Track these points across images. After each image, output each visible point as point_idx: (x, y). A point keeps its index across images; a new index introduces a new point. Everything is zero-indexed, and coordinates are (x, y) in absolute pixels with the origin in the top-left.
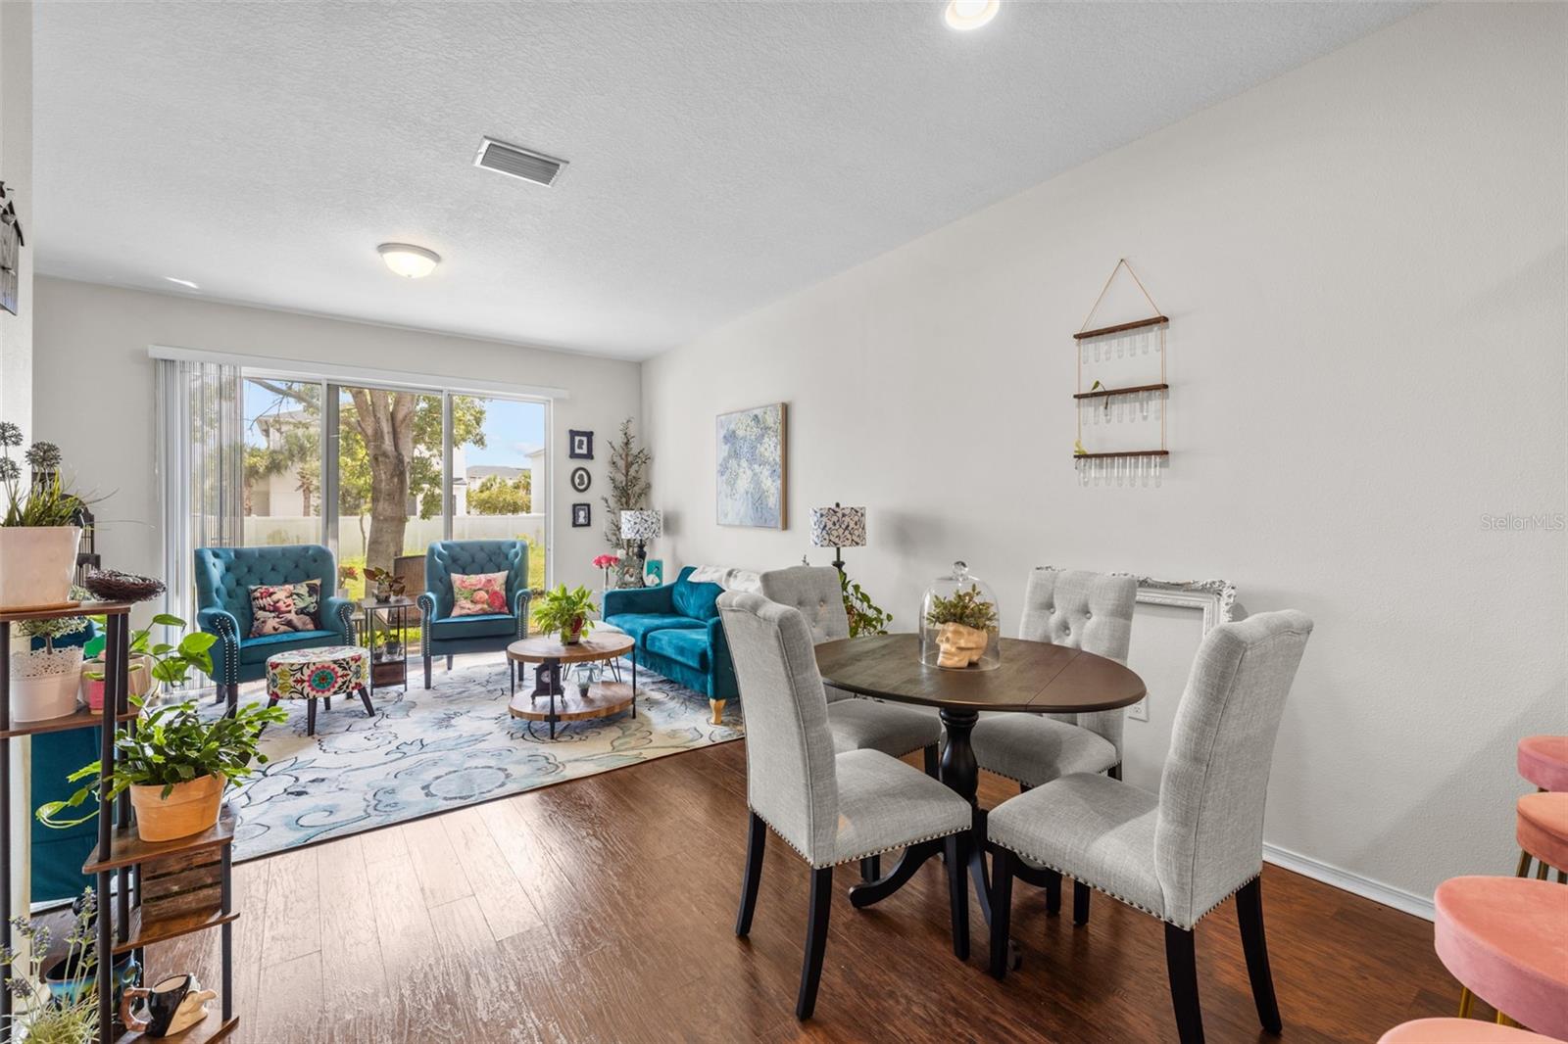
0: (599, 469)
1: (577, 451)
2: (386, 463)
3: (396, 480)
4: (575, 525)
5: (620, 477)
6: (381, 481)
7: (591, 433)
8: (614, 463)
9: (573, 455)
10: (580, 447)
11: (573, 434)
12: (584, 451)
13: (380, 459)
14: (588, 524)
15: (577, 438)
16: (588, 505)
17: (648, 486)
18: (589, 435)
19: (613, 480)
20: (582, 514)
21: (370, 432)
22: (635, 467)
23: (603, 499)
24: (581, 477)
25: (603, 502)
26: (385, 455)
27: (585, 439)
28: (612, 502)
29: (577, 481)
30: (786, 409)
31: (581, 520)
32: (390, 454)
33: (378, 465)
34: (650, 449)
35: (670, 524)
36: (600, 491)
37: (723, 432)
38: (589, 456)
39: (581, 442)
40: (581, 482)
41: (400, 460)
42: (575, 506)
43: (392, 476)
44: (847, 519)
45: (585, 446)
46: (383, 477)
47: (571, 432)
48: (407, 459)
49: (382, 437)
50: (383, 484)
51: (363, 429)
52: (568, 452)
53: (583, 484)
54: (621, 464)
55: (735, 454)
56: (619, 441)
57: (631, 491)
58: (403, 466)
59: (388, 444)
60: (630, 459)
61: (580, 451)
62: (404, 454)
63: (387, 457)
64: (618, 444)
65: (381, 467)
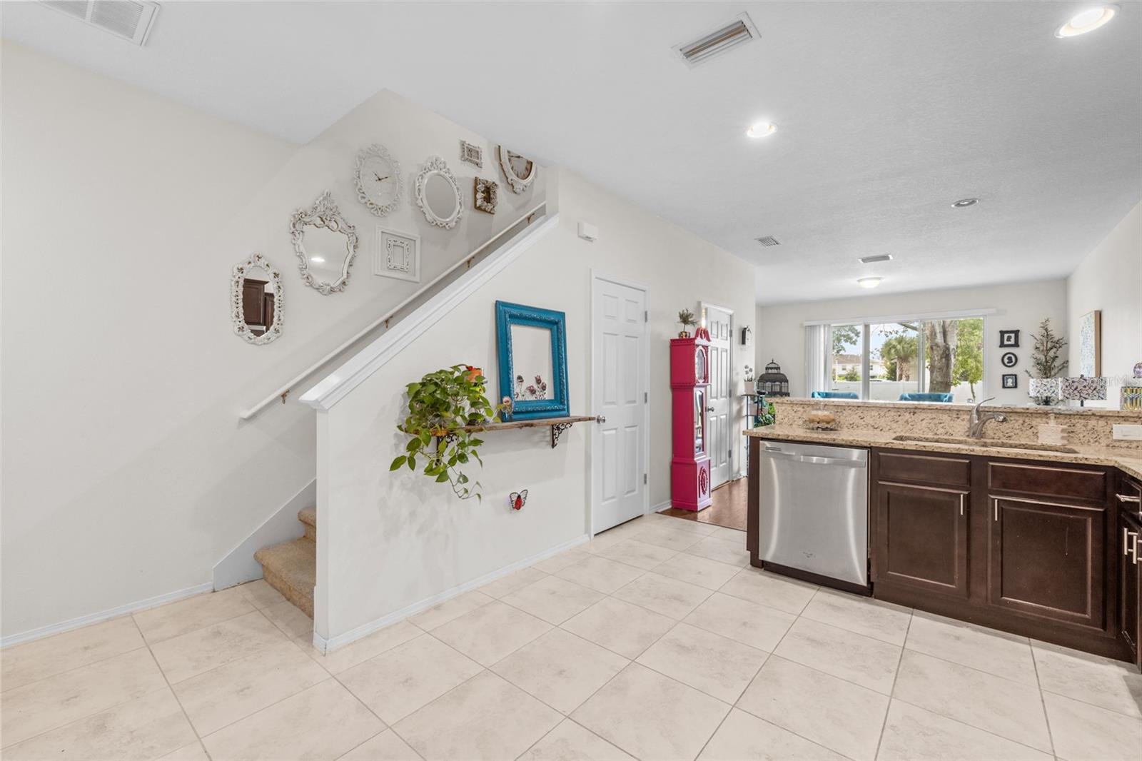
0: (1026, 353)
1: (1006, 343)
2: (938, 350)
4: (1004, 387)
5: (1042, 358)
6: (935, 361)
7: (1018, 331)
8: (1037, 348)
9: (1002, 345)
10: (1009, 341)
11: (1003, 333)
12: (1012, 342)
13: (934, 348)
14: (1016, 386)
15: (1006, 336)
16: (1016, 376)
17: (1067, 361)
18: (1016, 333)
19: (1037, 359)
20: (1010, 380)
22: (1054, 350)
23: (1027, 371)
24: (1010, 359)
25: (1026, 373)
26: (937, 345)
27: (1013, 335)
28: (1035, 372)
29: (1006, 361)
30: (1099, 315)
31: (1010, 384)
32: (940, 345)
33: (933, 352)
34: (1068, 339)
36: (1025, 366)
37: (1081, 328)
38: (1016, 345)
39: (1009, 339)
40: (1011, 361)
41: (948, 349)
42: (1004, 376)
43: (941, 358)
45: (1013, 339)
46: (936, 358)
47: (1001, 332)
48: (952, 347)
49: (935, 334)
50: (936, 363)
52: (999, 344)
53: (1012, 362)
54: (1043, 348)
55: (1084, 343)
56: (1038, 332)
57: (1051, 366)
58: (949, 351)
59: (939, 339)
60: (1050, 345)
61: (1009, 343)
62: (949, 343)
63: (938, 347)
64: (1039, 337)
65: (935, 352)
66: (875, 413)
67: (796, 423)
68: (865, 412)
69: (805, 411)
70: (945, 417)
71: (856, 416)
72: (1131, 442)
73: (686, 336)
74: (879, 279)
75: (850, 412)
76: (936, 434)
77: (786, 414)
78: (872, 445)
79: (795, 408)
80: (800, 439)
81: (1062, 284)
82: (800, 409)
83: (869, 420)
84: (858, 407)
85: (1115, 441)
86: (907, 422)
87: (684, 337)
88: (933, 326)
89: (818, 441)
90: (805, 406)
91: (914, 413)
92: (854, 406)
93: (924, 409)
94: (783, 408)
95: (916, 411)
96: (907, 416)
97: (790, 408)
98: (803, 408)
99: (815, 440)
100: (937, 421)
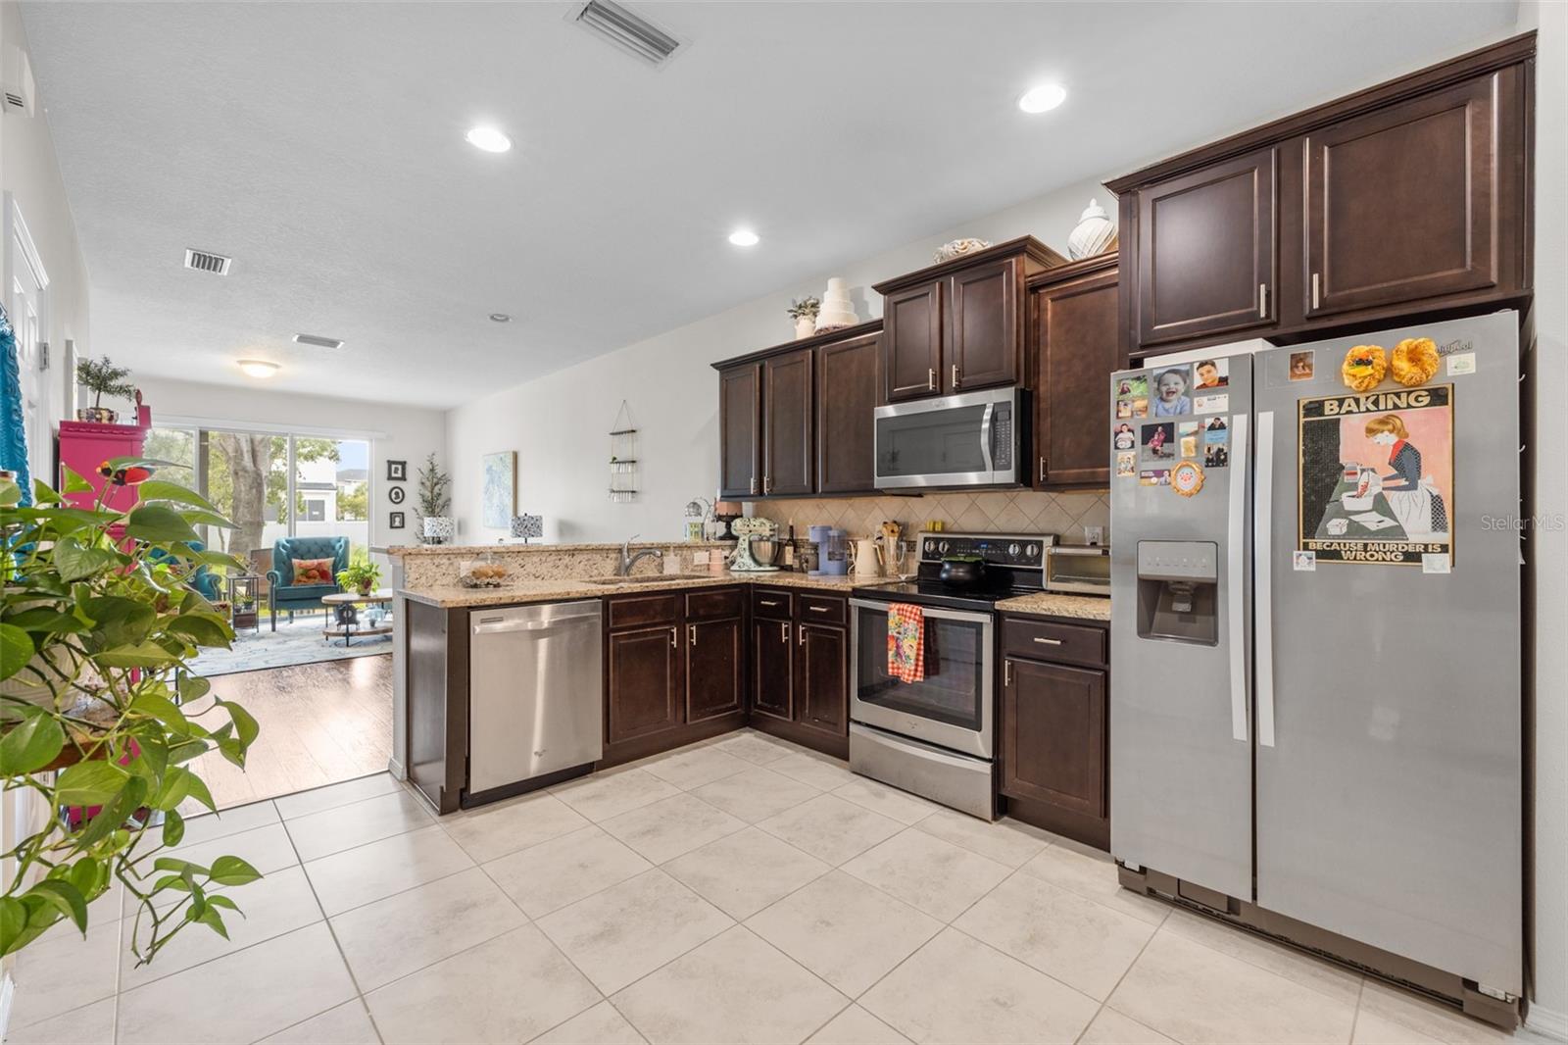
0: (412, 487)
1: (394, 475)
2: (245, 477)
3: (254, 491)
4: (392, 527)
5: (428, 494)
6: (241, 491)
7: (405, 463)
8: (423, 483)
9: (390, 478)
10: (396, 472)
11: (390, 463)
12: (399, 475)
13: (240, 473)
14: (403, 527)
15: (393, 466)
16: (403, 514)
17: (449, 500)
18: (403, 464)
19: (423, 496)
20: (397, 519)
21: (230, 450)
22: (439, 486)
23: (414, 509)
24: (397, 493)
25: (413, 511)
27: (400, 467)
28: (421, 510)
29: (393, 496)
30: (516, 456)
31: (397, 524)
32: (248, 468)
33: (238, 479)
35: (461, 527)
36: (412, 503)
37: (486, 467)
38: (403, 478)
39: (396, 470)
40: (397, 496)
41: (258, 475)
42: (391, 514)
43: (251, 488)
44: (526, 523)
45: (400, 472)
46: (243, 489)
47: (389, 461)
48: (264, 474)
49: (242, 454)
50: (243, 494)
51: (224, 449)
52: (387, 476)
53: (398, 498)
54: (428, 484)
55: (492, 481)
56: (426, 468)
57: (436, 503)
58: (261, 479)
59: (247, 461)
60: (435, 480)
61: (396, 475)
62: (262, 468)
63: (246, 471)
64: (426, 470)
65: (241, 480)
66: (536, 559)
67: (438, 582)
68: (526, 559)
69: (451, 564)
70: (598, 557)
71: (517, 565)
72: (701, 566)
73: (111, 418)
74: (277, 366)
75: (509, 559)
76: (591, 576)
77: (422, 570)
78: (606, 593)
79: (436, 561)
80: (529, 599)
81: (443, 418)
82: (445, 561)
83: (529, 568)
84: (519, 552)
85: (697, 566)
86: (567, 566)
87: (105, 421)
88: (237, 441)
89: (551, 598)
90: (452, 556)
91: (573, 555)
92: (513, 552)
93: (581, 550)
94: (418, 562)
95: (575, 553)
96: (567, 559)
97: (429, 561)
98: (449, 559)
99: (547, 598)
100: (591, 562)
